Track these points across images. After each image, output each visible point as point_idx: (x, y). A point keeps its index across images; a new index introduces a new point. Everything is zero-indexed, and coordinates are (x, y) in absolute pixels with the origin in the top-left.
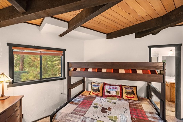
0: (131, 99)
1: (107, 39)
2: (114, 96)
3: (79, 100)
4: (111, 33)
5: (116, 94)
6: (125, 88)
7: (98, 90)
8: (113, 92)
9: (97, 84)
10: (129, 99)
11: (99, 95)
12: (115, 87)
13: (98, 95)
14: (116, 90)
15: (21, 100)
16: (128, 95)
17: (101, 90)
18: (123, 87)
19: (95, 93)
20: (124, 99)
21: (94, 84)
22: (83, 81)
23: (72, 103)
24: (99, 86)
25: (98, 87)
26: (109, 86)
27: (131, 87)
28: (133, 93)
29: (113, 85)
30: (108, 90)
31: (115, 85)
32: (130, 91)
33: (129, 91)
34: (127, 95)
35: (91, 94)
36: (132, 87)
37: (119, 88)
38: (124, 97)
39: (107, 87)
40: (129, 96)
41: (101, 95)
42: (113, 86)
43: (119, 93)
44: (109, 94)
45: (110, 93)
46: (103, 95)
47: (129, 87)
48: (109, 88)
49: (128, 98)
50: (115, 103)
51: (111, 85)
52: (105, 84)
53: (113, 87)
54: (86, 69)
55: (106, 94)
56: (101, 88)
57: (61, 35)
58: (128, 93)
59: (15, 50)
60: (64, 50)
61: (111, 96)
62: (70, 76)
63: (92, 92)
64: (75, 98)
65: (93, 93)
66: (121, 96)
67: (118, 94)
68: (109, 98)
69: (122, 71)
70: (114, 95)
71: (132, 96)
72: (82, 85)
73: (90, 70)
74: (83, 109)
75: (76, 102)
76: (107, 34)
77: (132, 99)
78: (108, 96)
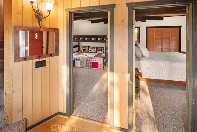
1: (91, 23)
2: (93, 52)
6: (98, 48)
7: (86, 50)
8: (93, 50)
10: (100, 52)
13: (85, 52)
17: (87, 50)
21: (84, 47)
22: (78, 46)
30: (91, 50)
33: (100, 49)
37: (96, 48)
38: (98, 52)
39: (90, 48)
41: (87, 52)
42: (93, 48)
43: (95, 50)
46: (88, 52)
52: (89, 47)
54: (79, 39)
55: (89, 51)
56: (87, 48)
58: (99, 50)
61: (92, 52)
65: (83, 51)
66: (96, 52)
69: (93, 39)
72: (77, 48)
73: (81, 39)
78: (90, 52)
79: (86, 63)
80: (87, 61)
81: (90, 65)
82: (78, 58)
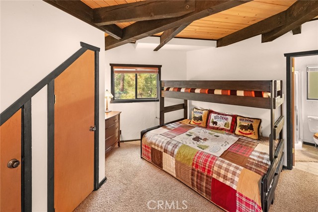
0: (246, 136)
1: (217, 47)
2: (222, 129)
3: (174, 126)
4: (222, 39)
5: (225, 126)
6: (240, 120)
7: (200, 118)
8: (221, 124)
9: (199, 111)
10: (244, 135)
11: (202, 125)
12: (225, 116)
13: (200, 125)
14: (225, 121)
15: (119, 115)
16: (242, 130)
17: (204, 119)
18: (238, 118)
19: (196, 122)
20: (235, 134)
21: (196, 110)
22: (184, 106)
23: (166, 127)
24: (202, 113)
25: (200, 115)
26: (216, 115)
27: (250, 119)
28: (251, 127)
29: (223, 114)
30: (214, 121)
31: (226, 115)
32: (247, 125)
33: (245, 125)
34: (240, 130)
35: (192, 123)
36: (252, 120)
37: (230, 119)
38: (237, 132)
39: (213, 116)
40: (244, 131)
41: (204, 125)
43: (230, 126)
44: (214, 126)
45: (216, 125)
46: (207, 126)
47: (247, 119)
48: (215, 118)
49: (242, 134)
50: (218, 136)
51: (219, 114)
52: (210, 112)
53: (223, 116)
55: (211, 125)
56: (205, 116)
57: (156, 50)
59: (115, 69)
60: (159, 67)
61: (217, 129)
62: (162, 96)
63: (193, 120)
64: (170, 124)
65: (193, 122)
66: (232, 131)
67: (228, 127)
68: (214, 130)
70: (221, 127)
71: (248, 132)
72: (181, 111)
74: (173, 134)
75: (169, 127)
76: (218, 40)
77: (249, 136)
78: (213, 128)
79: (193, 175)
80: (197, 166)
81: (204, 184)
82: (170, 148)
